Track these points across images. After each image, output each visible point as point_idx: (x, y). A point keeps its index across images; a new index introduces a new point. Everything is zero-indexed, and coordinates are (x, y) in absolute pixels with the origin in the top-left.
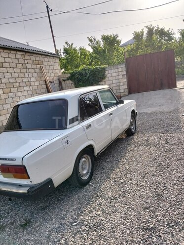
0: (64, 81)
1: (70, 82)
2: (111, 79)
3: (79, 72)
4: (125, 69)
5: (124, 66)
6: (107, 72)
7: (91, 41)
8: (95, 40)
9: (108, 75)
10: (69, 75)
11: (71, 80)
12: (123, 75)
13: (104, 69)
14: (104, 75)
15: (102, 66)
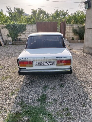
0: (2, 28)
1: (6, 29)
2: (29, 31)
3: (12, 25)
4: (36, 27)
5: (36, 25)
6: (27, 27)
7: (8, 9)
8: (10, 9)
9: (28, 29)
10: (6, 26)
11: (7, 28)
12: (35, 30)
13: (26, 25)
14: (25, 28)
15: (24, 24)
